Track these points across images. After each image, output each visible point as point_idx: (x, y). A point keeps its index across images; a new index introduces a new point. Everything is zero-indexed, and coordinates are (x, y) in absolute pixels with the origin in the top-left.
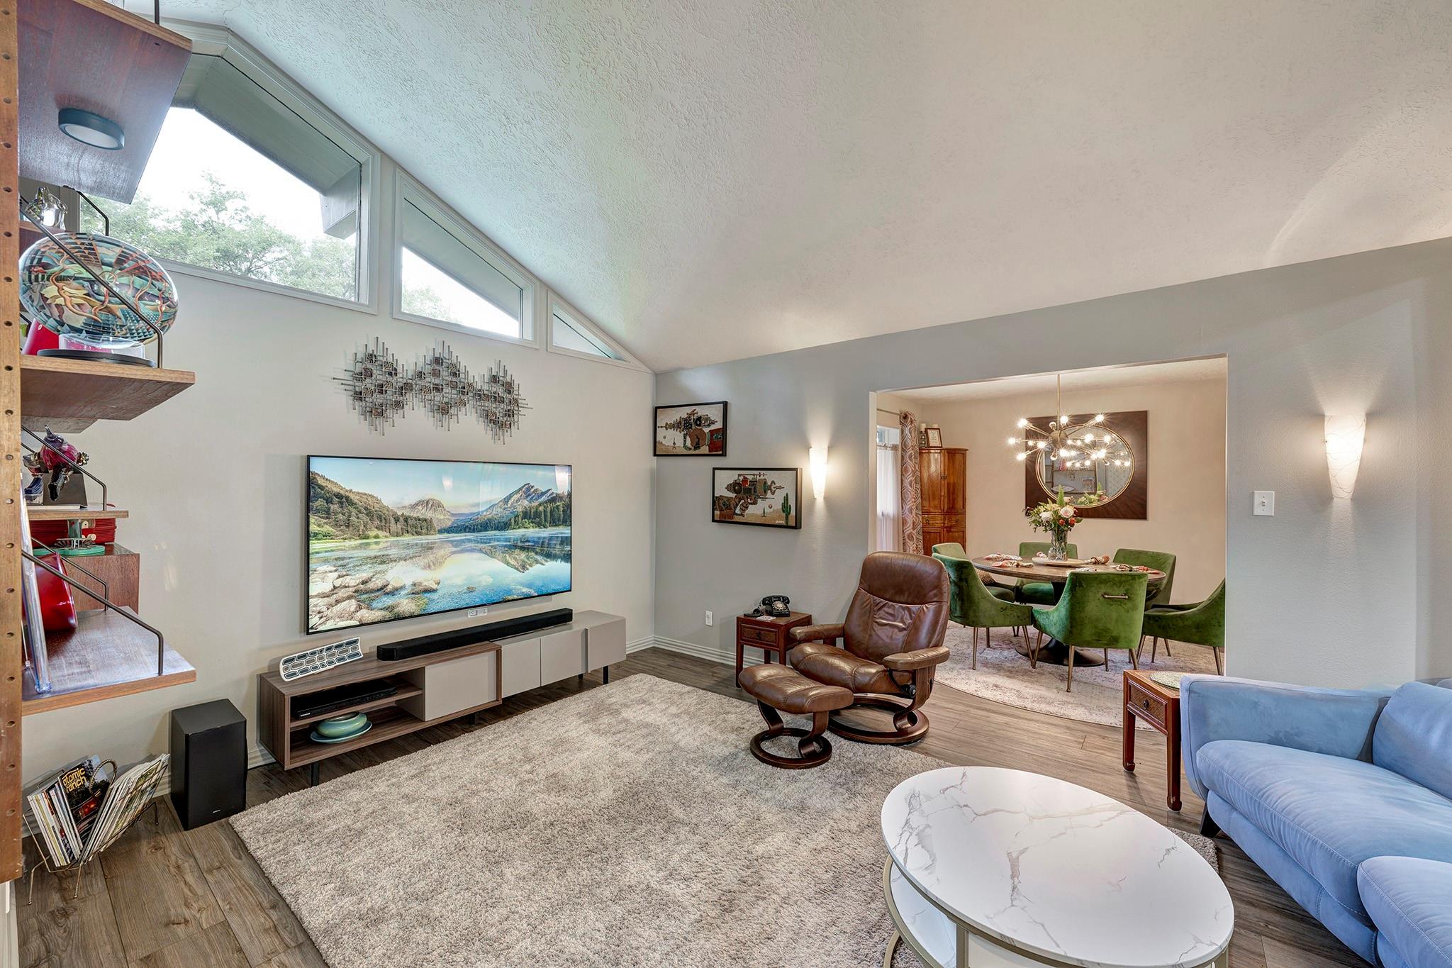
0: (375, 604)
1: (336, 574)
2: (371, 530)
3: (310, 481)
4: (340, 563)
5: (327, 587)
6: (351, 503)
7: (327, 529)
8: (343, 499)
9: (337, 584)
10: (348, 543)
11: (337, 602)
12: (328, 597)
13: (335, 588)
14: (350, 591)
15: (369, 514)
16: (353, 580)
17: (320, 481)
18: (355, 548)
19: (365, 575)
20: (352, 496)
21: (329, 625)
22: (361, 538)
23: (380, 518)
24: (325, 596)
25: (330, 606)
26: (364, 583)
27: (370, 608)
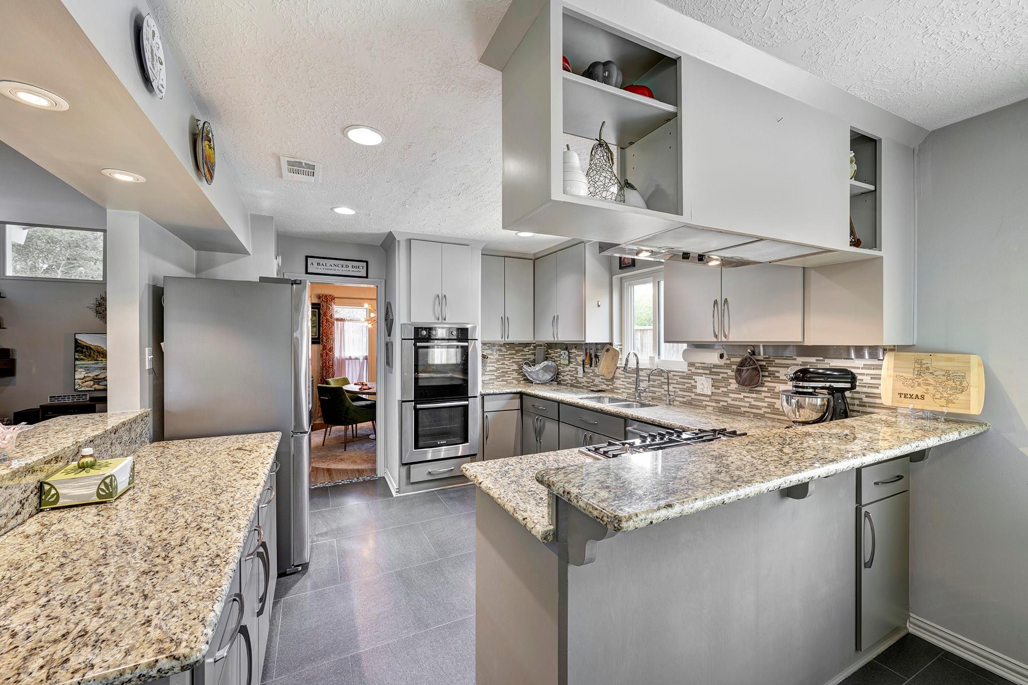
0: (101, 384)
1: (85, 372)
2: (99, 358)
3: (76, 341)
4: (87, 368)
5: (82, 376)
6: (91, 349)
7: (82, 357)
8: (88, 348)
9: (86, 375)
10: (90, 362)
11: (86, 382)
12: (82, 379)
14: (91, 378)
15: (98, 352)
16: (92, 375)
17: (79, 342)
18: (93, 364)
19: (97, 373)
20: (92, 347)
21: (82, 389)
22: (95, 361)
23: (103, 354)
24: (80, 379)
25: (83, 383)
26: (96, 376)
27: (98, 384)
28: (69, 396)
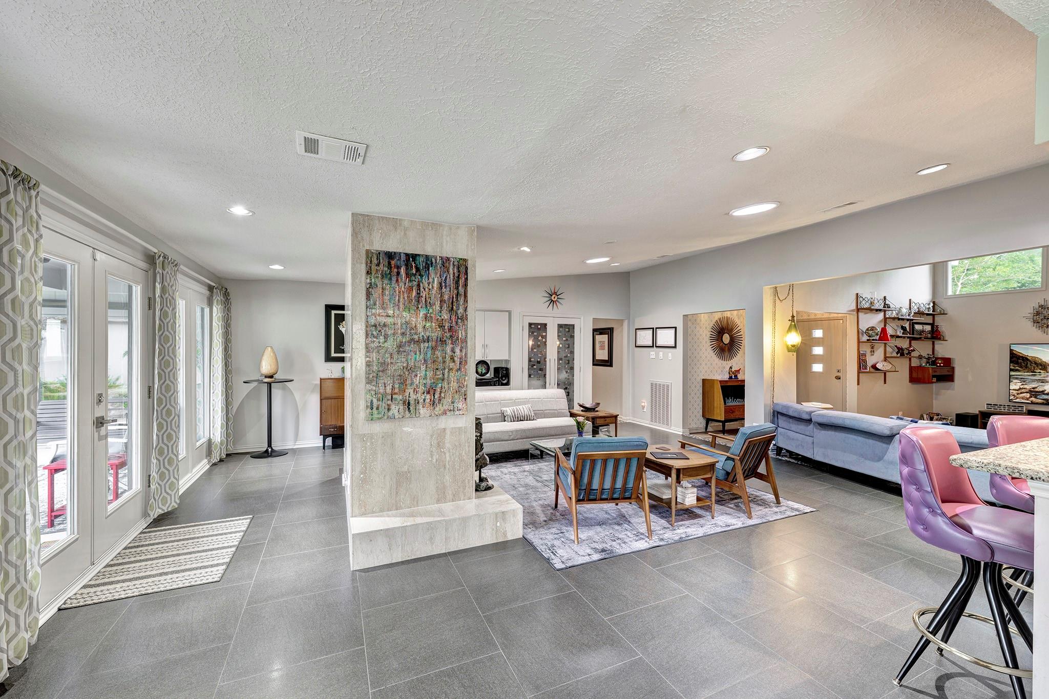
0: (1038, 397)
1: (1021, 384)
2: (1037, 370)
3: (1011, 351)
4: (1023, 380)
5: (1017, 388)
6: (1027, 359)
7: (1017, 368)
8: (1025, 359)
9: (1022, 387)
10: (1026, 374)
11: (1021, 393)
12: (1017, 390)
13: (1020, 388)
14: (1027, 390)
15: (1036, 363)
17: (1014, 352)
18: (1029, 376)
19: (1034, 386)
20: (1028, 358)
21: (1018, 400)
22: (1032, 372)
23: (1041, 365)
24: (1015, 390)
25: (1018, 394)
26: (1033, 388)
27: (1036, 397)
28: (1005, 405)
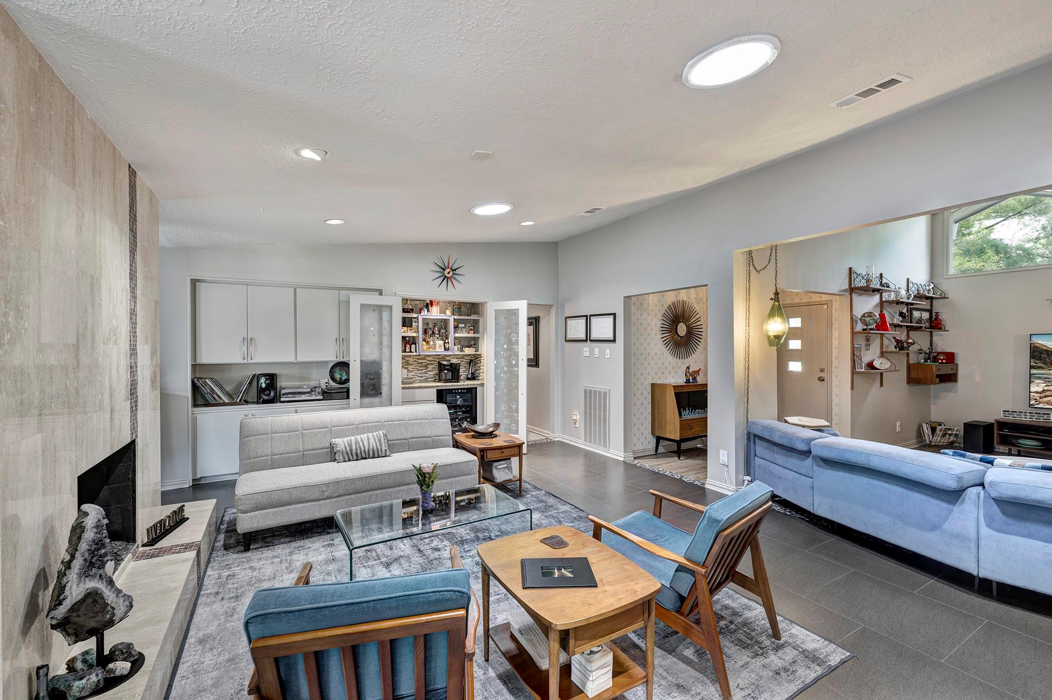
1: (1045, 385)
3: (1033, 344)
4: (1047, 380)
5: (1040, 389)
7: (1040, 364)
9: (1046, 388)
11: (1045, 397)
12: (1040, 393)
13: (1044, 390)
24: (1037, 392)
25: (1041, 398)
28: (1026, 412)
